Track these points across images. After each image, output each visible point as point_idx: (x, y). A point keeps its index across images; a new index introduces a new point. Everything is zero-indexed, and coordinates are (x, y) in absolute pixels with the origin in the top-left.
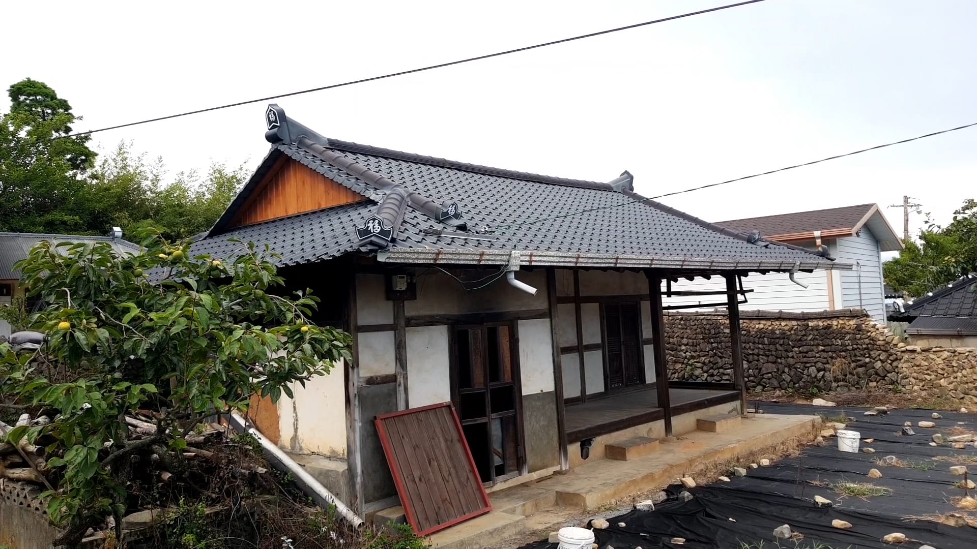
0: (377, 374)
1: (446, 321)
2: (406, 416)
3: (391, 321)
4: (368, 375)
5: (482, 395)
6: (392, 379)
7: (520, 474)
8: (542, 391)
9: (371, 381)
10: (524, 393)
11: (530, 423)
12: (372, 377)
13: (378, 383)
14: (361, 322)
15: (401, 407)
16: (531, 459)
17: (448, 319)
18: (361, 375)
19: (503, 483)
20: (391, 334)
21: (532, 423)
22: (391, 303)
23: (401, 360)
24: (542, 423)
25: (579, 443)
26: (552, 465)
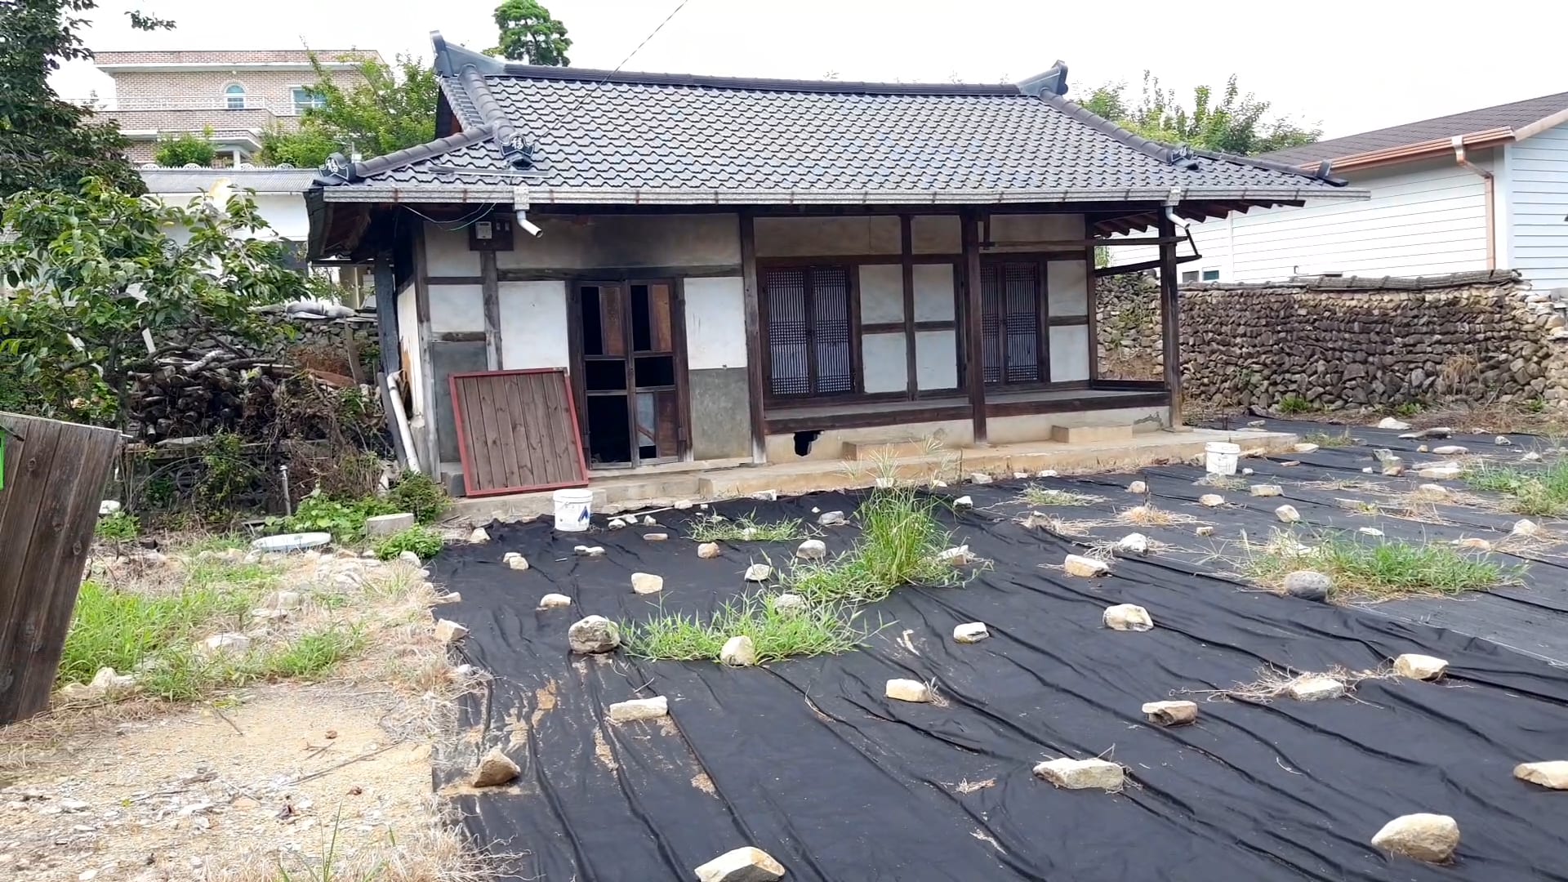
0: (458, 330)
1: (563, 276)
2: (495, 378)
3: (478, 274)
4: (445, 330)
5: (621, 365)
6: (481, 337)
7: (681, 460)
8: (725, 366)
9: (448, 337)
10: (692, 366)
11: (702, 403)
12: (450, 334)
13: (459, 340)
14: (431, 274)
15: (493, 367)
16: (698, 443)
17: (566, 274)
18: (434, 329)
19: (651, 467)
20: (479, 287)
21: (706, 402)
22: (477, 255)
23: (492, 317)
24: (723, 404)
25: (793, 435)
26: (740, 456)
